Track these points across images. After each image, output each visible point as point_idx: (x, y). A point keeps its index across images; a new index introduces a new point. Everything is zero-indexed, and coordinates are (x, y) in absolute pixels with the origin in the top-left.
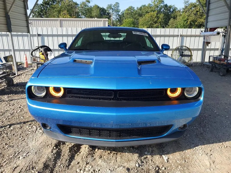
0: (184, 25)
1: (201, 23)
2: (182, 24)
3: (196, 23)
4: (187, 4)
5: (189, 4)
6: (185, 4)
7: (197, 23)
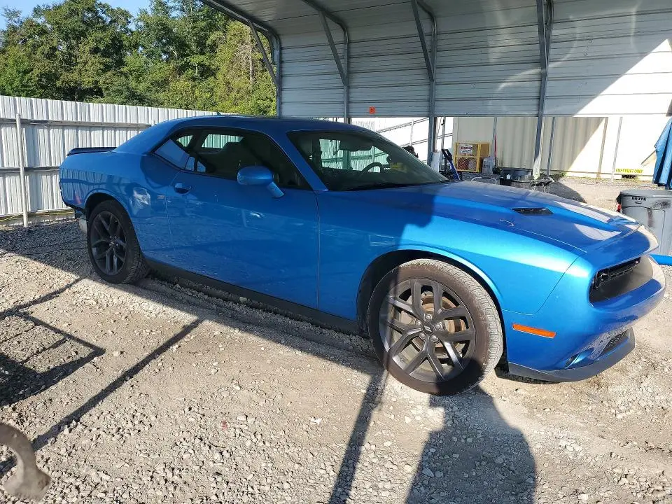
0: (23, 86)
1: (72, 84)
2: (17, 83)
3: (58, 84)
4: (16, 19)
5: (21, 22)
6: (10, 19)
7: (62, 84)
